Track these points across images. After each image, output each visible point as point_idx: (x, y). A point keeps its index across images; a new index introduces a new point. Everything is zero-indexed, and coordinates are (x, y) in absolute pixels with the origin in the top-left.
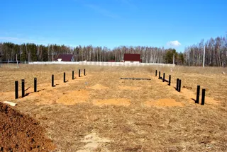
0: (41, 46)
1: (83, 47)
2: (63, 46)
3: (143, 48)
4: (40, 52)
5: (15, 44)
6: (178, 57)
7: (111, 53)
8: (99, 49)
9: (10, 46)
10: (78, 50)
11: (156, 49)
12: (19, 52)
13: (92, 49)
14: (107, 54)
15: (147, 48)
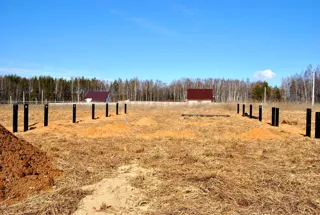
0: (61, 80)
1: (124, 81)
2: (94, 80)
3: (216, 81)
4: (59, 89)
5: (22, 77)
6: (272, 94)
7: (167, 90)
8: (148, 83)
9: (14, 80)
10: (116, 86)
11: (237, 82)
12: (27, 89)
13: (138, 84)
14: (161, 91)
15: (223, 81)
